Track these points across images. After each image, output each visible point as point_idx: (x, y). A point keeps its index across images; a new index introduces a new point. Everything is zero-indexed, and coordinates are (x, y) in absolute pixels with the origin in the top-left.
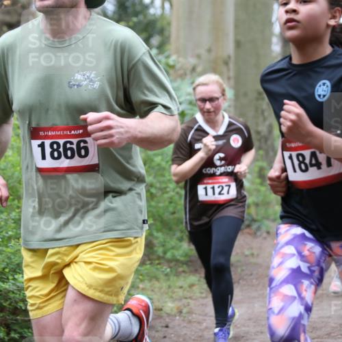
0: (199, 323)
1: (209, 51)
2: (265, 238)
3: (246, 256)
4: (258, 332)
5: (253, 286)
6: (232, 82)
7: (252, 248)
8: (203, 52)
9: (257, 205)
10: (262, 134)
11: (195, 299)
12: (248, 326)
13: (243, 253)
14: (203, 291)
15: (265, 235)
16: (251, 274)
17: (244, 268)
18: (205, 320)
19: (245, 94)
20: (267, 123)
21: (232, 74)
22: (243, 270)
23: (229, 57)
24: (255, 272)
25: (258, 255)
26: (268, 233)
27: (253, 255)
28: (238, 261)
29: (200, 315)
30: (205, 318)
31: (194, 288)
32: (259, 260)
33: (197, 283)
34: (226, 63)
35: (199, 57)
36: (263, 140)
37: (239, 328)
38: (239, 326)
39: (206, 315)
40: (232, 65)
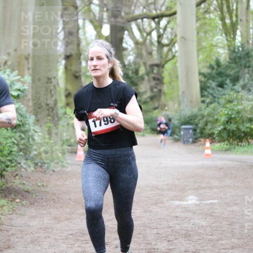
0: (7, 231)
1: (15, 50)
2: (51, 174)
3: (39, 186)
4: (46, 237)
5: (43, 206)
6: (31, 71)
7: (43, 181)
8: (11, 51)
9: (46, 152)
10: (50, 106)
11: (5, 215)
12: (40, 233)
13: (37, 184)
14: (10, 210)
15: (51, 172)
16: (42, 199)
17: (37, 194)
18: (11, 229)
19: (39, 79)
20: (54, 98)
21: (30, 66)
22: (36, 196)
23: (29, 55)
24: (44, 197)
25: (47, 186)
26: (54, 171)
27: (43, 185)
28: (34, 190)
29: (8, 226)
30: (11, 227)
31: (4, 208)
32: (48, 189)
33: (6, 204)
34: (27, 59)
35: (9, 54)
36: (51, 110)
37: (33, 234)
38: (33, 233)
39: (12, 226)
40: (30, 60)
